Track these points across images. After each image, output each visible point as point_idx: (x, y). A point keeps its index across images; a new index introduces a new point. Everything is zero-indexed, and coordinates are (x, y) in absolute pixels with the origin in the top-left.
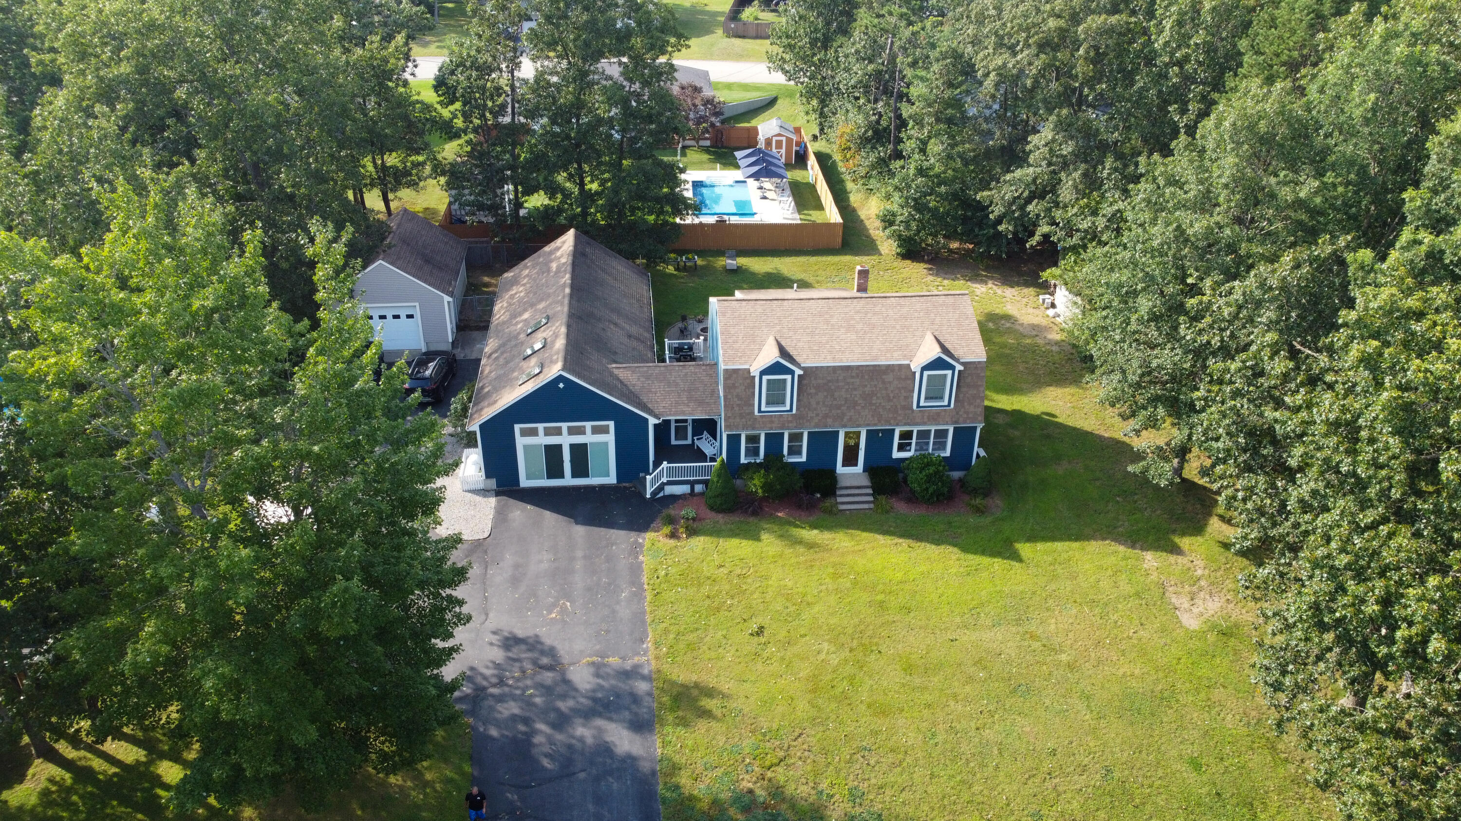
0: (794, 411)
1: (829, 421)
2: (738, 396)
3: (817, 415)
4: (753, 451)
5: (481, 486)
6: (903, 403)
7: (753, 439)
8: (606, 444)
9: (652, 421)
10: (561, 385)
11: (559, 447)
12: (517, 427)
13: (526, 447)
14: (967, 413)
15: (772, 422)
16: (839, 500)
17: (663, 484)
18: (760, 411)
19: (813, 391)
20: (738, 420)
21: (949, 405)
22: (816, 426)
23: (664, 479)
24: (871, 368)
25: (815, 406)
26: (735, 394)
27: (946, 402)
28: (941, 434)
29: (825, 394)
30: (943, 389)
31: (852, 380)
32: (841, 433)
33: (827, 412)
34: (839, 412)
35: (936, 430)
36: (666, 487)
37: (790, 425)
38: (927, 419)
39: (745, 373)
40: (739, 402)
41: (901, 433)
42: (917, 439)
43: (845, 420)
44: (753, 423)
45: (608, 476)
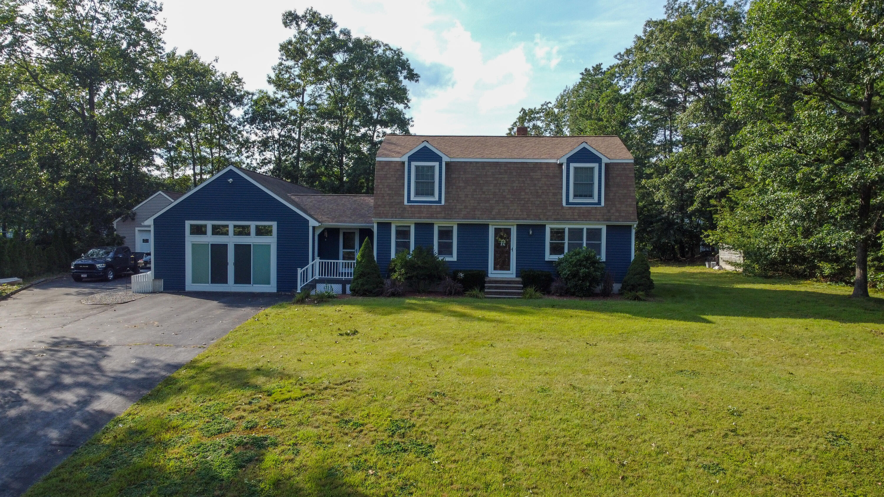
0: (443, 202)
1: (478, 213)
2: (388, 186)
3: (466, 207)
4: (403, 247)
5: (151, 289)
6: (552, 199)
7: (403, 233)
8: (268, 246)
9: (312, 223)
10: (230, 180)
11: (225, 247)
12: (188, 224)
13: (195, 246)
14: (619, 210)
15: (420, 212)
16: (486, 290)
17: (315, 282)
18: (409, 201)
19: (462, 184)
20: (387, 208)
21: (599, 203)
22: (465, 218)
23: (317, 277)
24: (519, 166)
25: (463, 199)
26: (386, 184)
27: (596, 200)
28: (594, 234)
29: (474, 187)
30: (592, 184)
31: (500, 176)
32: (490, 227)
33: (476, 205)
34: (487, 205)
35: (587, 229)
36: (318, 285)
37: (438, 215)
38: (576, 217)
39: (397, 165)
40: (390, 192)
41: (553, 231)
42: (569, 240)
43: (494, 213)
44: (403, 212)
45: (269, 283)
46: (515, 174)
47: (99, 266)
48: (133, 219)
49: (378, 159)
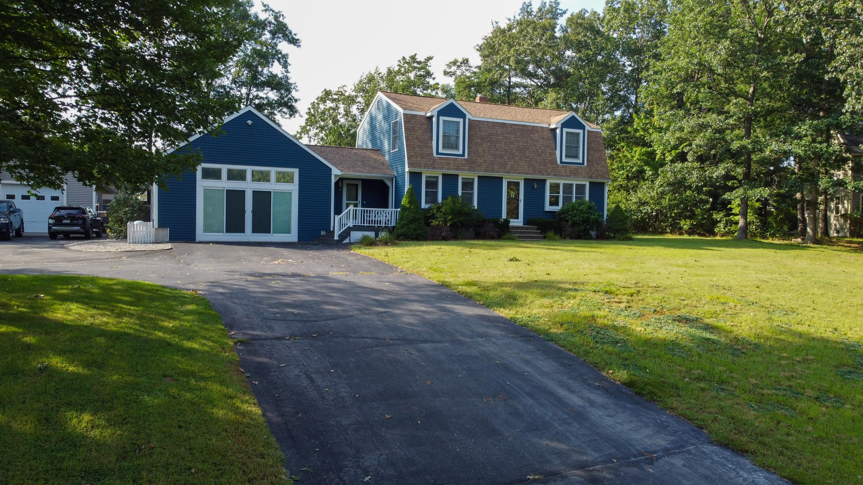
0: (466, 156)
1: (495, 167)
2: (417, 138)
4: (432, 197)
5: (153, 239)
6: (550, 158)
7: (432, 184)
8: (289, 194)
9: (336, 172)
10: (250, 122)
11: (242, 193)
12: (200, 167)
13: (206, 191)
14: (597, 170)
15: (448, 164)
16: (514, 235)
17: (350, 229)
18: (438, 153)
20: (419, 159)
21: (583, 163)
22: (486, 170)
23: (351, 224)
24: (521, 128)
25: (482, 154)
26: (415, 136)
27: (581, 161)
28: (580, 188)
29: (489, 144)
30: (578, 147)
31: (508, 136)
32: (504, 180)
33: (493, 159)
34: (502, 160)
35: (576, 185)
36: (352, 233)
37: (465, 168)
38: (569, 174)
39: (422, 119)
40: (419, 144)
41: (551, 186)
42: (563, 193)
43: (508, 168)
44: (433, 164)
45: (289, 232)
46: (519, 134)
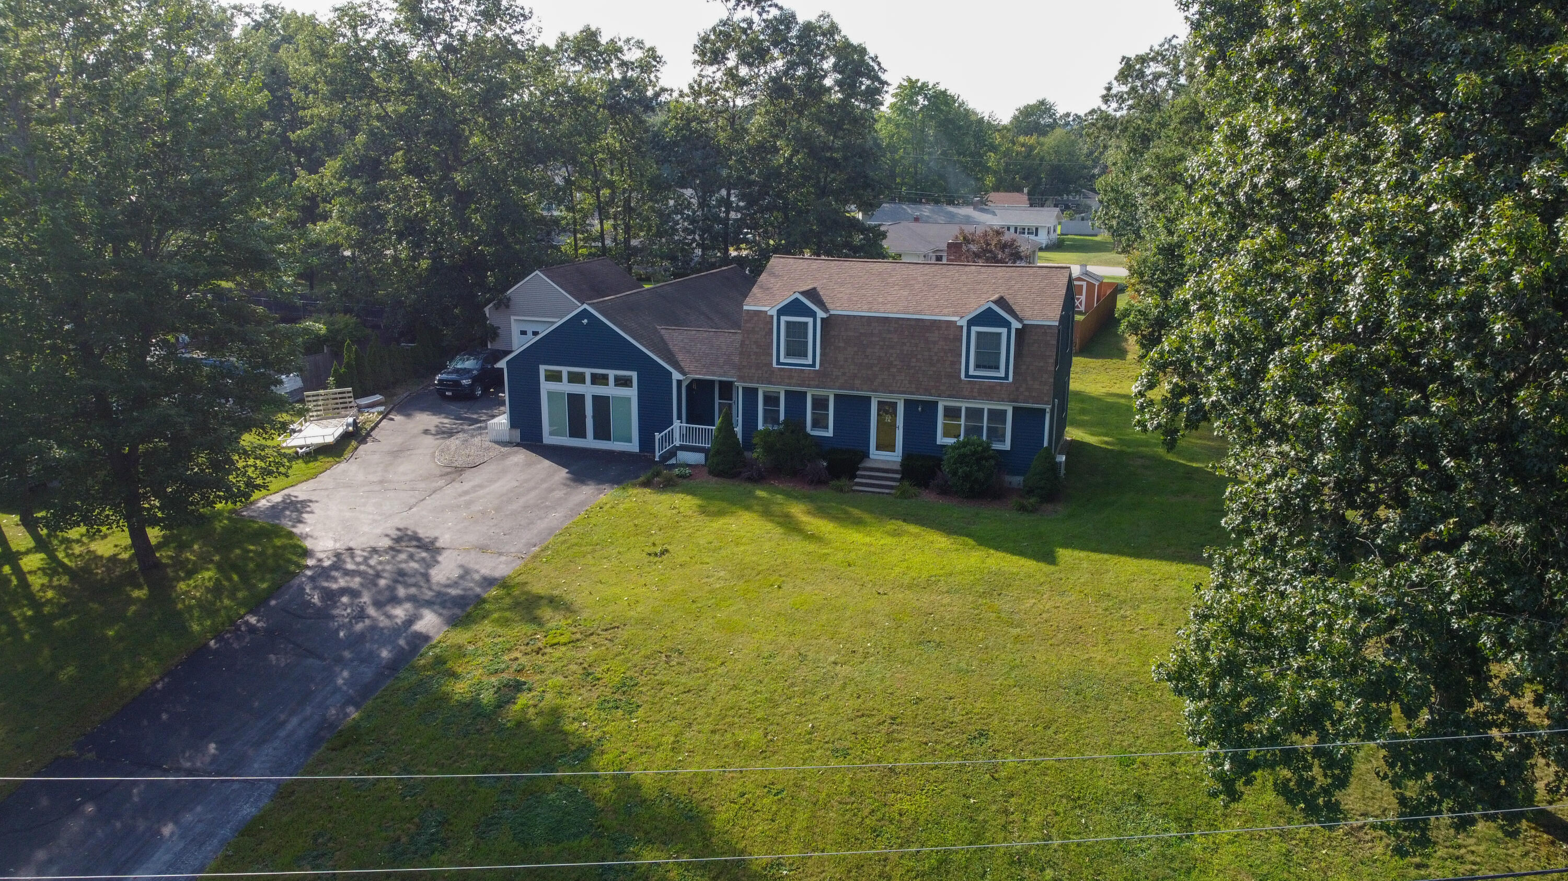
0: (818, 366)
1: (857, 382)
2: (756, 342)
3: (844, 374)
4: (772, 415)
5: (507, 438)
6: (948, 369)
7: (771, 400)
8: (628, 400)
9: (676, 376)
10: (585, 321)
11: (581, 397)
12: (543, 368)
13: (550, 394)
14: (1030, 389)
15: (790, 377)
16: (857, 480)
17: (675, 448)
18: (778, 363)
19: (842, 344)
20: (753, 370)
21: (1006, 377)
22: (841, 388)
23: (677, 443)
24: (913, 323)
25: (842, 363)
26: (753, 340)
27: (1002, 374)
28: (997, 416)
29: (856, 349)
30: (998, 353)
32: (873, 400)
33: (856, 371)
34: (869, 372)
35: (989, 410)
36: (679, 453)
37: (812, 383)
38: (976, 394)
39: (767, 316)
40: (757, 350)
41: (947, 409)
42: (966, 421)
44: (771, 376)
45: (630, 441)
46: (906, 334)
47: (464, 382)
48: (507, 307)
49: (745, 308)
